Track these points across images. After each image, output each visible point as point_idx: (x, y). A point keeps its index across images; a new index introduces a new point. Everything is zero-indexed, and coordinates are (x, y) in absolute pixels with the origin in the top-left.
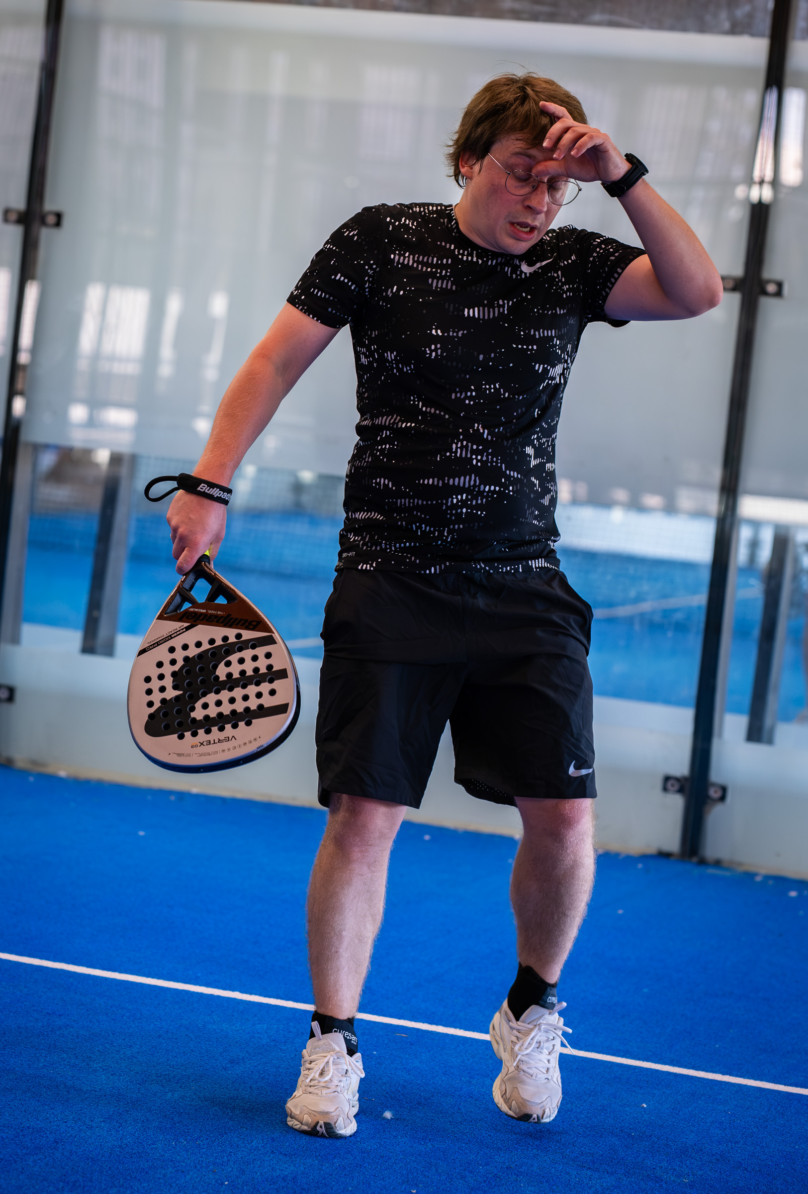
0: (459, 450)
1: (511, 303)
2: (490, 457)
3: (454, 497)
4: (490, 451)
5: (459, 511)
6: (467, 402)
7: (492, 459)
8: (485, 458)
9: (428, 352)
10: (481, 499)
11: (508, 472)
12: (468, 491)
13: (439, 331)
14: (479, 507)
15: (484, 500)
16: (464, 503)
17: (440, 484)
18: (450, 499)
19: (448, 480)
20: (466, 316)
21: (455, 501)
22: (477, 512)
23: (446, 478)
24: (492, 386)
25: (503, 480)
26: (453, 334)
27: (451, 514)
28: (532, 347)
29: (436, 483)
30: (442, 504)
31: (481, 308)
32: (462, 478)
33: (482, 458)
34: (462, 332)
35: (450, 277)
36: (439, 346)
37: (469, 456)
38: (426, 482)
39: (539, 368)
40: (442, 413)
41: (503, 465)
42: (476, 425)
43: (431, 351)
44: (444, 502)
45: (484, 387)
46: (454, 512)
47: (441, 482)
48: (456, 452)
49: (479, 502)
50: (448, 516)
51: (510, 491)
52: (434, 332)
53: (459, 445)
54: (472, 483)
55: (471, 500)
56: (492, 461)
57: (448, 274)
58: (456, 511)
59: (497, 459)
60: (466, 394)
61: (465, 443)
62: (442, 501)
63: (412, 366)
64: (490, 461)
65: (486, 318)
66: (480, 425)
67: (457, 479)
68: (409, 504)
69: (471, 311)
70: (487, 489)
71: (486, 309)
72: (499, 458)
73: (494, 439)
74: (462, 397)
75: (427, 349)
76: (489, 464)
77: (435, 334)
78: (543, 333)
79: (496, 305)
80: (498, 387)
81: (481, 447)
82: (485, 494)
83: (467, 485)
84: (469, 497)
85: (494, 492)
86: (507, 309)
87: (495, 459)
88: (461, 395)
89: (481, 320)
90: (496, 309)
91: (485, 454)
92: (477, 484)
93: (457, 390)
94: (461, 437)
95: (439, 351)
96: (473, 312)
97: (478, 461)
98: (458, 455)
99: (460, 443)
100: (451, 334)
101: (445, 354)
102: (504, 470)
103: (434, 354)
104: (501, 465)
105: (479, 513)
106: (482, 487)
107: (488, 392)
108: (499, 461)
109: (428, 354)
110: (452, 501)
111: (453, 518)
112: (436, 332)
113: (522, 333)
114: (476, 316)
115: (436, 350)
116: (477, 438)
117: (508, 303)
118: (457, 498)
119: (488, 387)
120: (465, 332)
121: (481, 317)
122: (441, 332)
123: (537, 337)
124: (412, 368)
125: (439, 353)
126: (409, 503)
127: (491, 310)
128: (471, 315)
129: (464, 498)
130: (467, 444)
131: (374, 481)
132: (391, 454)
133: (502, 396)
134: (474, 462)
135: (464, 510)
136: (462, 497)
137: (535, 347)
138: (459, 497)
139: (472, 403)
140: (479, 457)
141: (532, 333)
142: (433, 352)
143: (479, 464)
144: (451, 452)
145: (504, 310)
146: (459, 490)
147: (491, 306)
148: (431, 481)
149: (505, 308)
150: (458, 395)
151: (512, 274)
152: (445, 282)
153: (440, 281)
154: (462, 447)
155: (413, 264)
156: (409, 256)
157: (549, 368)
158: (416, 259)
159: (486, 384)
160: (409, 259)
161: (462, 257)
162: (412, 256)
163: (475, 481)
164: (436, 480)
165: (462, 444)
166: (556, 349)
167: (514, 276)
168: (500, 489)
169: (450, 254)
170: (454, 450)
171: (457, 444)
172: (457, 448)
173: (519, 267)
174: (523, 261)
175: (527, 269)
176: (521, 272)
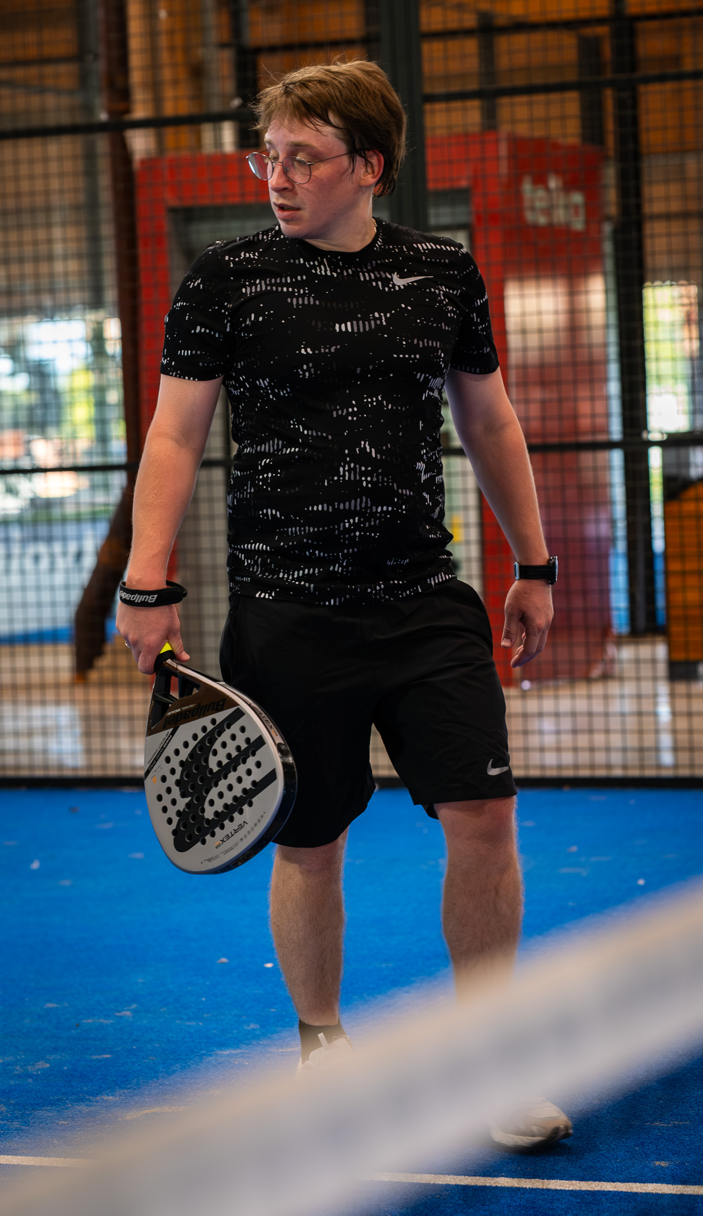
0: (347, 473)
1: (388, 315)
2: (380, 477)
3: (346, 521)
4: (380, 471)
5: (352, 534)
6: (350, 418)
7: (383, 479)
8: (375, 479)
9: (301, 373)
10: (374, 521)
11: (400, 491)
12: (360, 514)
13: (309, 350)
14: (372, 529)
15: (378, 521)
16: (357, 527)
17: (331, 510)
18: (342, 524)
19: (339, 505)
20: (338, 331)
21: (347, 525)
22: (370, 534)
23: (336, 503)
24: (374, 399)
25: (396, 500)
26: (325, 350)
27: (345, 539)
28: (415, 356)
29: (325, 509)
30: (334, 529)
31: (355, 322)
32: (353, 501)
33: (372, 479)
34: (334, 347)
35: (310, 294)
36: (311, 365)
37: (358, 478)
38: (315, 508)
39: (421, 377)
40: (324, 435)
41: (395, 484)
42: (363, 443)
43: (304, 371)
44: (336, 527)
45: (365, 400)
46: (347, 536)
47: (330, 508)
48: (344, 475)
49: (372, 523)
50: (342, 541)
51: (403, 510)
52: (303, 351)
53: (347, 468)
54: (363, 505)
55: (364, 523)
56: (383, 481)
57: (307, 291)
58: (350, 536)
59: (388, 479)
60: (348, 410)
61: (352, 465)
62: (334, 527)
63: (288, 389)
64: (380, 481)
65: (362, 330)
66: (367, 443)
67: (347, 504)
68: (300, 533)
69: (343, 326)
70: (379, 509)
71: (361, 322)
72: (390, 477)
73: (384, 457)
74: (344, 414)
75: (299, 370)
76: (380, 485)
77: (305, 353)
78: (428, 342)
79: (372, 318)
80: (380, 399)
81: (369, 468)
82: (378, 515)
83: (358, 508)
84: (362, 520)
85: (387, 512)
86: (385, 321)
87: (385, 479)
88: (343, 412)
89: (356, 333)
90: (372, 322)
91: (375, 474)
92: (369, 505)
93: (338, 407)
94: (348, 459)
95: (312, 370)
96: (346, 327)
97: (368, 482)
98: (347, 479)
99: (347, 465)
100: (323, 350)
101: (319, 372)
102: (396, 489)
103: (307, 374)
104: (393, 485)
105: (373, 535)
106: (374, 508)
107: (370, 406)
108: (390, 481)
109: (301, 375)
110: (344, 526)
111: (347, 542)
112: (306, 351)
113: (404, 343)
114: (350, 330)
115: (308, 369)
116: (364, 458)
117: (385, 316)
118: (349, 522)
119: (369, 400)
120: (338, 347)
121: (356, 330)
122: (311, 350)
123: (421, 346)
124: (289, 391)
125: (313, 372)
126: (300, 531)
127: (367, 323)
128: (344, 329)
129: (356, 521)
130: (355, 466)
131: (261, 512)
132: (275, 483)
133: (385, 408)
134: (364, 484)
135: (357, 533)
136: (354, 520)
137: (418, 356)
138: (351, 521)
139: (355, 419)
140: (369, 479)
141: (415, 341)
142: (305, 372)
143: (370, 486)
144: (339, 476)
145: (382, 322)
146: (350, 514)
147: (365, 318)
148: (320, 507)
149: (382, 319)
150: (340, 412)
151: (383, 287)
152: (306, 298)
153: (300, 300)
154: (349, 470)
155: (266, 288)
156: (260, 283)
157: (430, 377)
158: (268, 283)
159: (367, 398)
160: (261, 286)
161: (316, 270)
162: (263, 282)
163: (366, 503)
164: (325, 505)
165: (349, 466)
166: (440, 361)
167: (387, 289)
168: (393, 509)
169: (302, 269)
170: (341, 474)
171: (344, 467)
172: (344, 471)
173: (391, 280)
174: (394, 273)
175: (399, 281)
176: (394, 284)
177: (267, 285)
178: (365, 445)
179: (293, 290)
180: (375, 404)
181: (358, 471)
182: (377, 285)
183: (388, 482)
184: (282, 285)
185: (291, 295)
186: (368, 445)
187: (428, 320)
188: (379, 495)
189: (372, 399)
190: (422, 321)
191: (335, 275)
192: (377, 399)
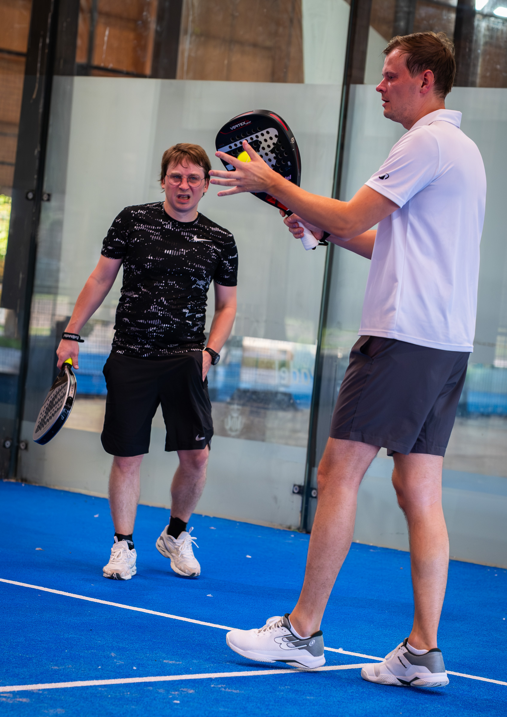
0: (153, 309)
2: (166, 312)
4: (167, 310)
6: (160, 288)
9: (146, 266)
11: (174, 319)
12: (157, 326)
13: (152, 257)
14: (160, 333)
16: (155, 331)
17: (145, 323)
19: (149, 321)
20: (165, 253)
21: (151, 330)
22: (160, 335)
23: (148, 320)
25: (171, 322)
26: (158, 259)
27: (150, 335)
28: (192, 270)
30: (146, 331)
31: (173, 251)
32: (154, 321)
33: (163, 313)
35: (160, 235)
36: (151, 263)
37: (157, 311)
38: (140, 321)
39: (193, 278)
40: (149, 292)
43: (148, 265)
44: (147, 330)
46: (151, 334)
48: (152, 310)
49: (161, 331)
51: (174, 327)
53: (154, 307)
54: (158, 323)
55: (158, 330)
56: (167, 314)
57: (159, 234)
59: (169, 313)
60: (160, 284)
62: (146, 330)
65: (175, 255)
67: (152, 321)
69: (168, 251)
70: (164, 326)
71: (175, 251)
72: (171, 313)
73: (169, 305)
75: (146, 265)
78: (199, 266)
81: (162, 308)
82: (164, 328)
83: (156, 324)
84: (157, 329)
85: (167, 327)
86: (185, 253)
88: (158, 284)
90: (180, 252)
91: (164, 311)
92: (160, 323)
95: (151, 265)
97: (161, 314)
98: (153, 311)
101: (153, 267)
103: (148, 267)
104: (171, 316)
106: (162, 325)
107: (170, 284)
110: (150, 330)
111: (150, 337)
112: (150, 257)
113: (190, 264)
114: (170, 254)
115: (149, 265)
116: (161, 304)
117: (186, 251)
118: (152, 329)
120: (163, 259)
121: (172, 254)
123: (196, 266)
125: (151, 266)
128: (168, 253)
129: (155, 329)
130: (157, 307)
134: (159, 314)
135: (155, 334)
138: (153, 328)
139: (162, 288)
140: (161, 312)
141: (194, 264)
142: (148, 266)
144: (150, 310)
145: (183, 253)
147: (178, 250)
150: (157, 284)
151: (189, 239)
152: (158, 237)
153: (155, 237)
154: (155, 308)
155: (144, 228)
156: (142, 226)
157: (197, 280)
158: (145, 227)
159: (169, 281)
160: (142, 227)
161: (166, 226)
162: (144, 226)
163: (159, 322)
164: (144, 321)
165: (155, 306)
166: (203, 274)
167: (190, 241)
168: (170, 326)
169: (160, 224)
170: (151, 309)
171: (153, 306)
172: (153, 308)
173: (193, 238)
174: (195, 235)
175: (196, 239)
176: (193, 240)
177: (145, 228)
178: (162, 299)
179: (154, 232)
180: (172, 284)
182: (187, 238)
183: (169, 315)
184: (150, 229)
185: (152, 234)
186: (164, 299)
187: (202, 257)
188: (165, 320)
189: (171, 282)
190: (199, 257)
191: (173, 229)
192: (173, 282)
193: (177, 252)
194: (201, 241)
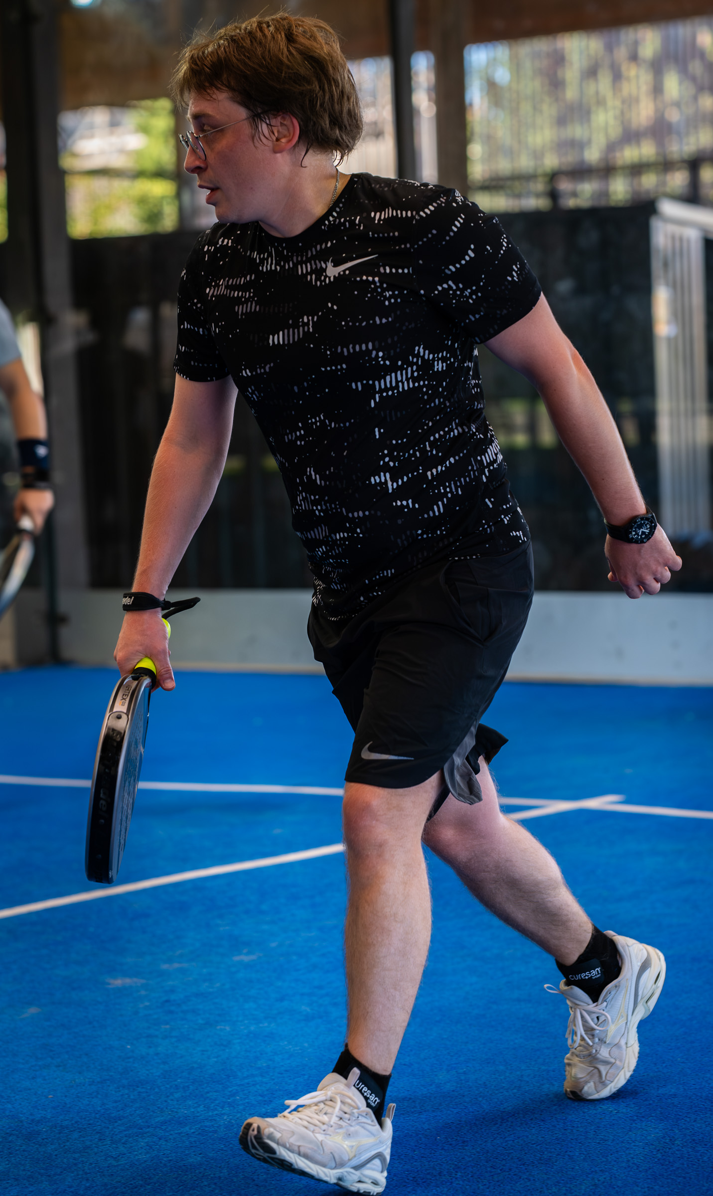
0: (303, 503)
1: (316, 319)
2: (328, 505)
3: (317, 550)
4: (326, 498)
5: (328, 561)
6: (299, 443)
7: (331, 506)
10: (337, 549)
11: (350, 515)
12: (324, 542)
13: (248, 369)
15: (340, 549)
18: (316, 553)
21: (319, 554)
22: (341, 561)
25: (348, 525)
26: (260, 370)
28: (342, 367)
31: (286, 332)
32: (316, 530)
33: (321, 507)
34: (268, 366)
35: (254, 297)
36: (255, 385)
37: (311, 507)
41: (344, 509)
42: (309, 469)
48: (301, 505)
49: (337, 551)
51: (358, 534)
52: (243, 370)
53: (301, 498)
54: (324, 534)
55: (331, 551)
56: (332, 508)
57: (252, 295)
59: (336, 505)
60: (296, 434)
61: (304, 494)
64: (329, 508)
65: (291, 341)
66: (312, 469)
67: (312, 533)
69: (276, 337)
70: (337, 537)
71: (291, 330)
72: (337, 503)
73: (328, 483)
74: (293, 438)
76: (330, 512)
77: (245, 373)
78: (354, 348)
79: (301, 324)
80: (323, 418)
81: (318, 497)
82: (338, 542)
83: (321, 537)
86: (312, 327)
87: (333, 506)
88: (292, 436)
89: (286, 345)
90: (301, 329)
91: (323, 503)
92: (328, 534)
93: (288, 431)
94: (300, 488)
95: (255, 392)
96: (277, 339)
97: (319, 511)
98: (303, 508)
99: (301, 494)
100: (258, 369)
101: (262, 395)
102: (345, 514)
104: (342, 510)
105: (343, 561)
106: (333, 536)
107: (315, 427)
108: (338, 507)
109: (251, 398)
113: (330, 352)
114: (282, 342)
116: (312, 486)
117: (313, 319)
118: (319, 551)
119: (313, 421)
120: (272, 364)
121: (286, 342)
123: (346, 353)
128: (276, 342)
129: (324, 550)
130: (306, 495)
133: (329, 428)
134: (317, 512)
135: (331, 560)
136: (322, 549)
137: (344, 366)
139: (303, 443)
140: (319, 508)
141: (339, 350)
143: (322, 514)
144: (298, 506)
145: (309, 329)
146: (318, 543)
147: (296, 326)
149: (309, 325)
150: (289, 436)
151: (315, 281)
152: (250, 304)
153: (245, 307)
154: (304, 500)
155: (224, 291)
156: (222, 283)
157: (371, 382)
158: (226, 284)
159: (311, 419)
160: (222, 287)
161: (263, 265)
162: (224, 282)
163: (325, 531)
165: (303, 496)
167: (318, 283)
168: (349, 535)
169: (254, 266)
170: (299, 503)
171: (299, 496)
173: (325, 270)
174: (329, 261)
175: (332, 271)
176: (326, 276)
177: (225, 287)
178: (310, 472)
179: (242, 295)
180: (318, 424)
181: (309, 500)
183: (336, 509)
184: (236, 287)
185: (239, 300)
186: (313, 471)
187: (354, 321)
189: (316, 419)
191: (279, 269)
192: (320, 418)
193: (296, 330)
194: (344, 271)
